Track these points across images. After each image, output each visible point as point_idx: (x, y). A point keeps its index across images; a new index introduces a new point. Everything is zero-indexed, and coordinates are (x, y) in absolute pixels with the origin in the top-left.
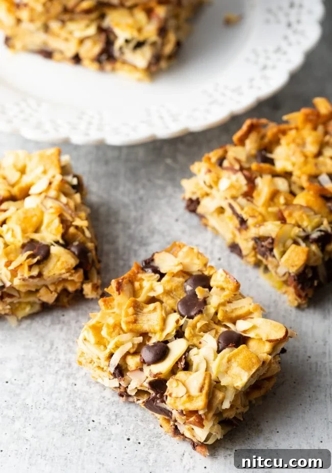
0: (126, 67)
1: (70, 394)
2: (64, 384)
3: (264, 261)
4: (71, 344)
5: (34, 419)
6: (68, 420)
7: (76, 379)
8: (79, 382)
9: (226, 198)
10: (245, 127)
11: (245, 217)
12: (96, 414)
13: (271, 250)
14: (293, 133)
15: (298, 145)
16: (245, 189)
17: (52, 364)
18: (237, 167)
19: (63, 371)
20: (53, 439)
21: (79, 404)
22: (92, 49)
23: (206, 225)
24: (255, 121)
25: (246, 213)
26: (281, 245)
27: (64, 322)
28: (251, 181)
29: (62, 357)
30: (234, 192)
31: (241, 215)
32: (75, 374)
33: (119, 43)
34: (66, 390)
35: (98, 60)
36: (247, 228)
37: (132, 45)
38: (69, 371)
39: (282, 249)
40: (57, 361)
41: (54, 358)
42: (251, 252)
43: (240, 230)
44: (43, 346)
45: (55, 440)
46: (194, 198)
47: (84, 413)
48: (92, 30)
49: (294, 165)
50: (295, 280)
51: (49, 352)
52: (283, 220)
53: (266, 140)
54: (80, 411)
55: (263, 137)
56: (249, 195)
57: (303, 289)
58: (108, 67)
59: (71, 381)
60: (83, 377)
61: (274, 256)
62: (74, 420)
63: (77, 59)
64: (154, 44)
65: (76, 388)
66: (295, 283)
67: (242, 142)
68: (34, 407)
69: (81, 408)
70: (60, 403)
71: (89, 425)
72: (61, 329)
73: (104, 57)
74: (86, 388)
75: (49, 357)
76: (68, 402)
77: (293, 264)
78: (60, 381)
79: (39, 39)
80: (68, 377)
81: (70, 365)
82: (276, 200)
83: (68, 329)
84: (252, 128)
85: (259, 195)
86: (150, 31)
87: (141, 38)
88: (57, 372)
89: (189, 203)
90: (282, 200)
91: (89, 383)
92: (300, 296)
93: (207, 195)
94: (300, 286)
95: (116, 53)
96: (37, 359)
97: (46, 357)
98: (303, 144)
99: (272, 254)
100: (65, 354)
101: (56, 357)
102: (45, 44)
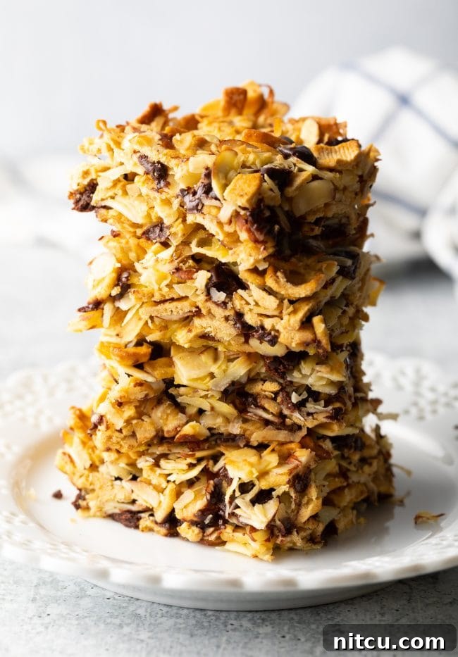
22: (192, 504)
26: (221, 176)
28: (167, 138)
31: (159, 161)
35: (199, 523)
39: (224, 182)
64: (283, 497)
66: (247, 225)
67: (146, 122)
84: (157, 112)
93: (106, 169)
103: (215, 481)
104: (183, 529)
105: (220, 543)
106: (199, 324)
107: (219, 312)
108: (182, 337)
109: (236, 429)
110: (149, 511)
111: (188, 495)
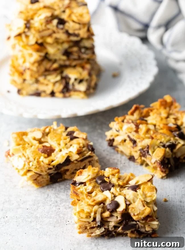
0: (76, 93)
1: (57, 212)
2: (54, 208)
3: (145, 159)
4: (57, 195)
5: (41, 221)
6: (56, 221)
7: (60, 207)
8: (61, 208)
9: (126, 133)
10: (133, 108)
11: (135, 139)
12: (70, 219)
13: (148, 152)
14: (155, 111)
15: (158, 114)
16: (135, 129)
17: (48, 202)
18: (130, 121)
19: (53, 204)
20: (50, 228)
21: (61, 215)
22: (59, 87)
23: (117, 151)
24: (138, 105)
25: (136, 137)
26: (152, 148)
27: (53, 187)
28: (137, 126)
29: (53, 200)
30: (130, 131)
31: (133, 139)
32: (59, 205)
33: (72, 81)
34: (55, 211)
35: (62, 92)
36: (136, 146)
37: (78, 81)
38: (56, 204)
39: (153, 150)
40: (51, 201)
41: (49, 200)
42: (139, 157)
43: (133, 148)
44: (44, 196)
45: (51, 229)
46: (112, 138)
47: (64, 219)
48: (59, 78)
49: (156, 121)
50: (160, 164)
51: (47, 198)
52: (152, 138)
53: (143, 114)
54: (62, 218)
55: (141, 113)
56: (137, 131)
57: (163, 168)
58: (67, 95)
59: (58, 207)
60: (63, 206)
61: (150, 155)
62: (60, 221)
63: (53, 94)
64: (87, 80)
65: (59, 210)
66: (159, 166)
67: (132, 114)
68: (40, 218)
69: (63, 217)
70: (53, 215)
71: (67, 223)
72: (52, 190)
73: (65, 90)
74: (65, 210)
75: (47, 200)
76: (56, 215)
77: (158, 156)
78: (52, 208)
79: (34, 87)
80: (56, 206)
81: (57, 202)
82: (149, 133)
83: (55, 190)
84: (136, 109)
85: (141, 130)
86: (85, 74)
87: (81, 78)
88: (51, 205)
89: (109, 142)
90: (152, 132)
91: (66, 208)
92: (162, 171)
93: (118, 135)
94: (162, 166)
95: (71, 87)
96: (41, 201)
97: (45, 200)
98: (160, 114)
99: (149, 153)
100: (54, 198)
101: (50, 200)
102: (37, 89)
103: (65, 80)
104: (57, 94)
105: (70, 96)
106: (55, 35)
107: (61, 31)
108: (49, 40)
109: (67, 63)
110: (44, 92)
111: (57, 85)
